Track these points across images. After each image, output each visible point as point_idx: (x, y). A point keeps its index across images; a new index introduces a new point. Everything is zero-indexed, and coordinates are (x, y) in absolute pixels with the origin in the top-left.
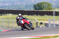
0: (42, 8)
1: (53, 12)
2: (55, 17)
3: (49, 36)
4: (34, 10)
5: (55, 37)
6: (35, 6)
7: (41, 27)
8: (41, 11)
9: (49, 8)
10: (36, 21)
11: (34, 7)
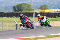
0: (22, 9)
1: (33, 13)
2: (35, 18)
3: (29, 38)
4: (13, 12)
5: (35, 39)
8: (21, 12)
9: (28, 9)
10: (16, 23)
11: (13, 9)
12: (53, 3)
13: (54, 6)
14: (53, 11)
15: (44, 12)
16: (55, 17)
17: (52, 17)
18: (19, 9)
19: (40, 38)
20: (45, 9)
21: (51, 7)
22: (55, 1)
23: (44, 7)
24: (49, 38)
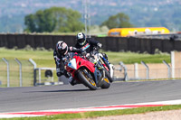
0: (52, 25)
3: (73, 113)
4: (26, 33)
5: (91, 117)
6: (29, 21)
7: (47, 84)
8: (48, 34)
11: (26, 23)
12: (145, 9)
13: (148, 19)
14: (147, 34)
15: (117, 36)
16: (152, 52)
17: (141, 52)
18: (43, 25)
19: (106, 112)
20: (120, 27)
21: (140, 21)
22: (155, 4)
23: (118, 20)
24: (135, 115)
